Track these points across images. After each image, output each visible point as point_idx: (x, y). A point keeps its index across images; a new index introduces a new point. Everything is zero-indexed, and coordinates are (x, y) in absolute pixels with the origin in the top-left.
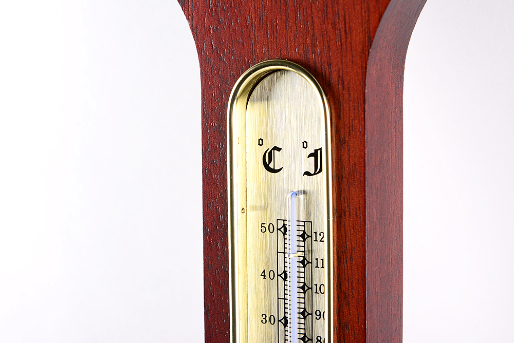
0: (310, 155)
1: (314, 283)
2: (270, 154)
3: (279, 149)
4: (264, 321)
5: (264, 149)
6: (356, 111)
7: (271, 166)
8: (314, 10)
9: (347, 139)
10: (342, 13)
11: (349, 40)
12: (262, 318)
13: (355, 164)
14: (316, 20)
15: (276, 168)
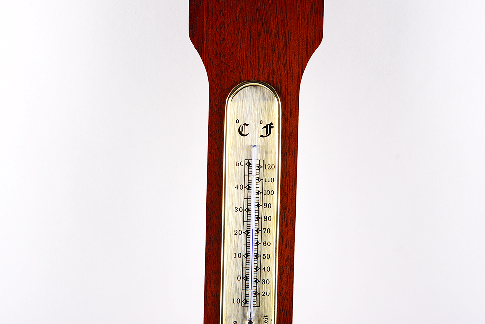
0: (264, 127)
1: (264, 190)
2: (242, 127)
3: (247, 125)
4: (236, 211)
5: (239, 124)
6: (294, 105)
7: (243, 133)
8: (273, 57)
9: (289, 118)
10: (288, 59)
11: (291, 71)
12: (235, 209)
13: (292, 130)
14: (275, 62)
15: (245, 134)
